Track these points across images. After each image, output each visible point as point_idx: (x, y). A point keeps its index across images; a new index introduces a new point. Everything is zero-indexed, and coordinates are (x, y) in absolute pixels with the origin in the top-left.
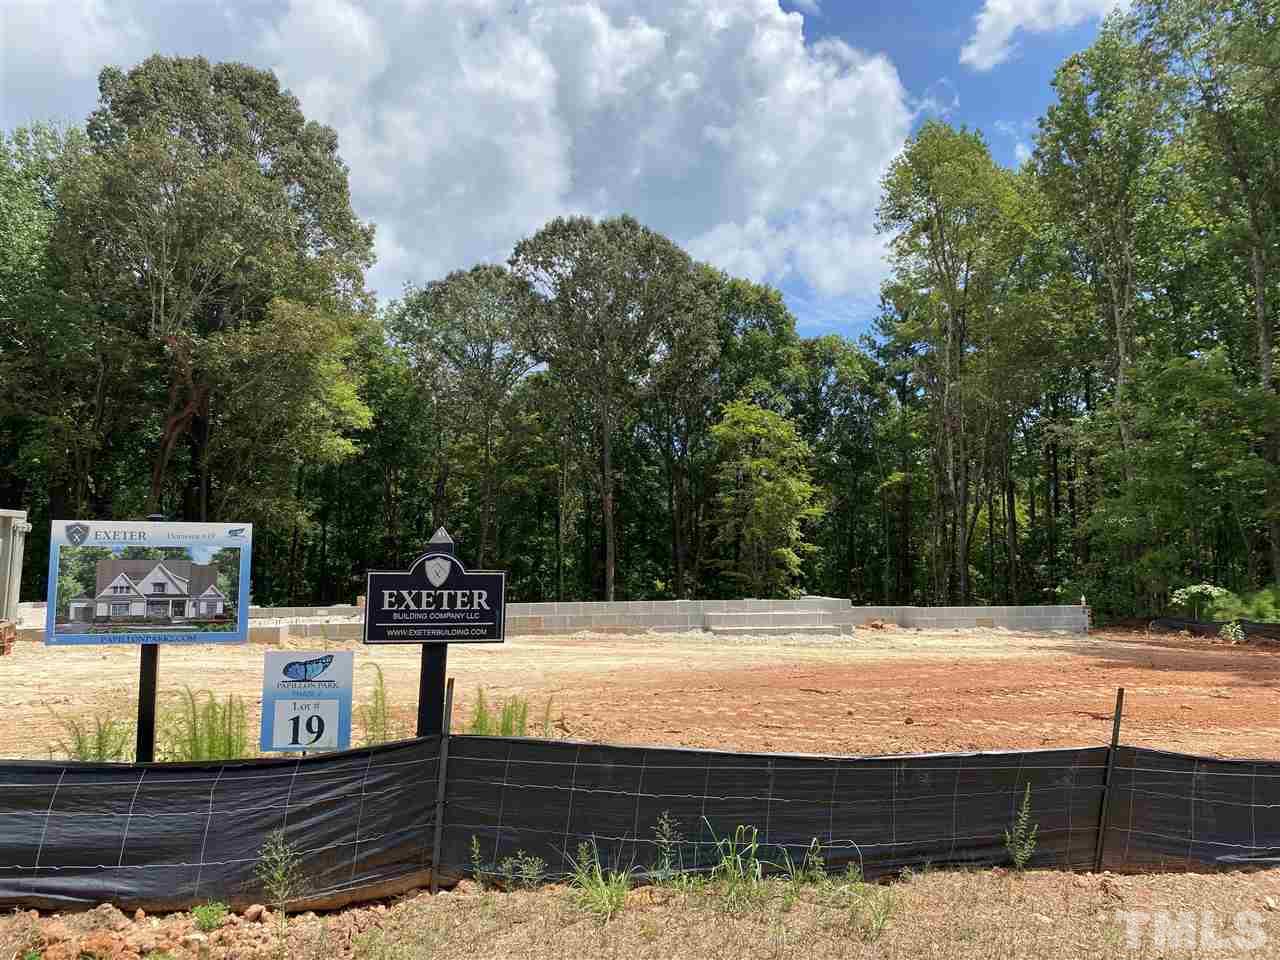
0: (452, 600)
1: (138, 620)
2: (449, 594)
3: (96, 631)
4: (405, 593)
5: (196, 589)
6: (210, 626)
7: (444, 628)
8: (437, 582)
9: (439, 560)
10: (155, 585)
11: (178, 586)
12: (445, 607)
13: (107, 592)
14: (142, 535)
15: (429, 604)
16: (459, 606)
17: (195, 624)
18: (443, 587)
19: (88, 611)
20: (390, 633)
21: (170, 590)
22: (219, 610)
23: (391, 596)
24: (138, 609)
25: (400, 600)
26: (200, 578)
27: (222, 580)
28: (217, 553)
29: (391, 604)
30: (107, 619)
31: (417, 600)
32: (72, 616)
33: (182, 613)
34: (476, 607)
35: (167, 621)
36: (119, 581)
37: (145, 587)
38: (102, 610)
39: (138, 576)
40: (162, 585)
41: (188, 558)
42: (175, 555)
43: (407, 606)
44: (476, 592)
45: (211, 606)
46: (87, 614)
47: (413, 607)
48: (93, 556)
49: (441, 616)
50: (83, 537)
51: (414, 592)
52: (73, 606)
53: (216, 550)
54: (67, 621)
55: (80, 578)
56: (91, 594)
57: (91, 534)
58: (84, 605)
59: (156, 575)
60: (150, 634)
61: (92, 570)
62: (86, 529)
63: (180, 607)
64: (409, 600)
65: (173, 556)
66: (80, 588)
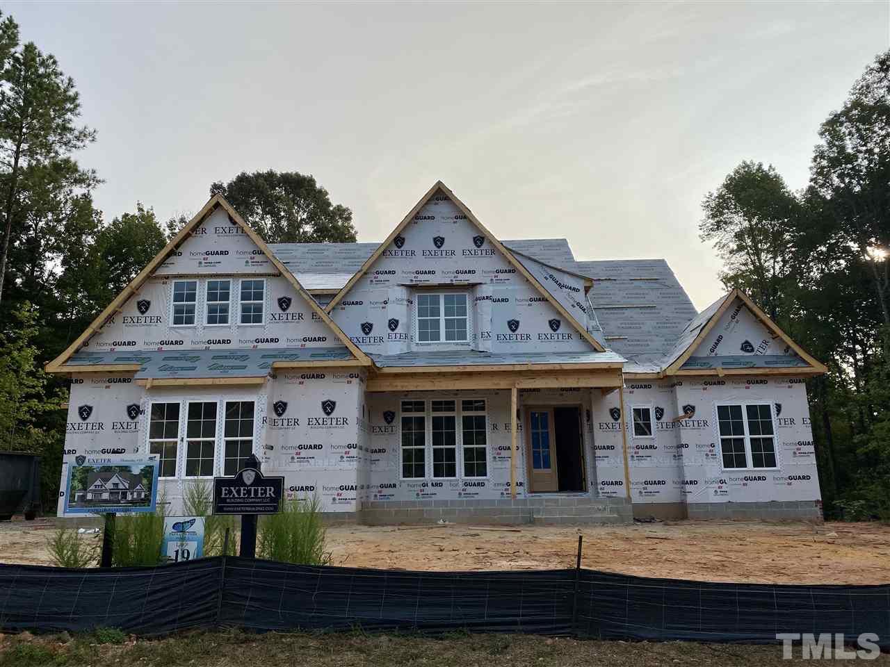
0: (256, 491)
1: (105, 501)
2: (255, 489)
3: (86, 507)
4: (232, 488)
5: (132, 486)
6: (138, 504)
7: (252, 507)
8: (248, 482)
9: (249, 472)
10: (114, 484)
11: (124, 485)
12: (252, 496)
13: (92, 488)
14: (109, 460)
15: (244, 494)
16: (259, 495)
17: (130, 503)
18: (252, 485)
19: (83, 497)
20: (225, 509)
21: (121, 486)
22: (143, 496)
23: (226, 490)
24: (105, 496)
25: (230, 492)
26: (134, 481)
27: (145, 481)
28: (142, 468)
29: (226, 494)
30: (91, 501)
31: (238, 492)
32: (76, 499)
33: (126, 498)
34: (268, 495)
35: (118, 502)
36: (98, 483)
37: (109, 485)
38: (89, 496)
39: (106, 480)
40: (117, 484)
41: (129, 471)
42: (124, 469)
43: (234, 495)
44: (268, 488)
45: (139, 494)
46: (83, 498)
47: (236, 496)
48: (87, 470)
49: (250, 500)
50: (83, 462)
51: (237, 488)
52: (77, 495)
54: (74, 502)
55: (80, 481)
56: (85, 489)
57: (87, 460)
58: (81, 494)
59: (115, 480)
60: (111, 508)
61: (86, 477)
62: (85, 458)
63: (124, 495)
64: (234, 492)
65: (122, 470)
66: (80, 486)
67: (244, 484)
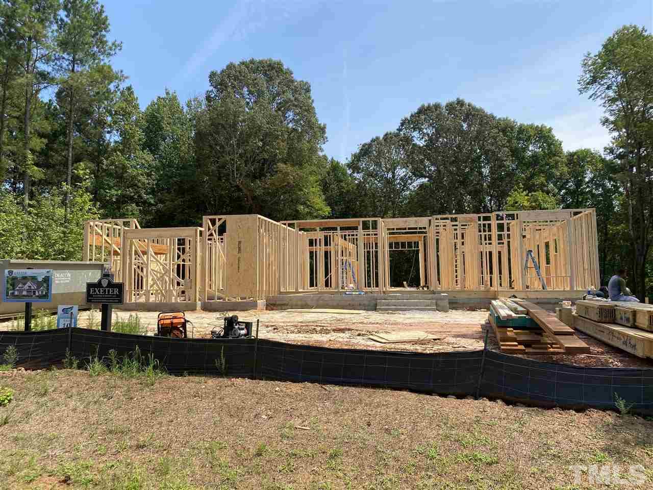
0: (109, 291)
1: (24, 296)
2: (108, 289)
3: (15, 299)
4: (96, 289)
5: (38, 288)
6: (42, 298)
7: (107, 300)
8: (104, 286)
9: (105, 280)
11: (34, 287)
12: (107, 293)
13: (18, 288)
14: (26, 273)
15: (102, 292)
16: (110, 293)
17: (38, 297)
18: (107, 287)
19: (13, 293)
20: (93, 301)
21: (32, 288)
22: (44, 293)
23: (92, 290)
24: (25, 293)
25: (95, 291)
26: (39, 285)
27: (45, 285)
29: (92, 292)
30: (17, 295)
31: (99, 291)
32: (9, 295)
34: (115, 293)
35: (31, 296)
36: (20, 286)
37: (26, 287)
38: (16, 293)
39: (25, 284)
40: (30, 287)
41: (36, 279)
42: (34, 278)
44: (115, 289)
45: (42, 292)
47: (98, 293)
48: (14, 279)
49: (106, 296)
50: (12, 274)
51: (99, 289)
52: (10, 292)
53: (43, 277)
55: (11, 285)
56: (14, 289)
57: (14, 273)
59: (29, 284)
60: (28, 300)
61: (14, 283)
62: (13, 271)
63: (34, 293)
64: (97, 291)
65: (32, 279)
66: (11, 287)
67: (103, 287)
